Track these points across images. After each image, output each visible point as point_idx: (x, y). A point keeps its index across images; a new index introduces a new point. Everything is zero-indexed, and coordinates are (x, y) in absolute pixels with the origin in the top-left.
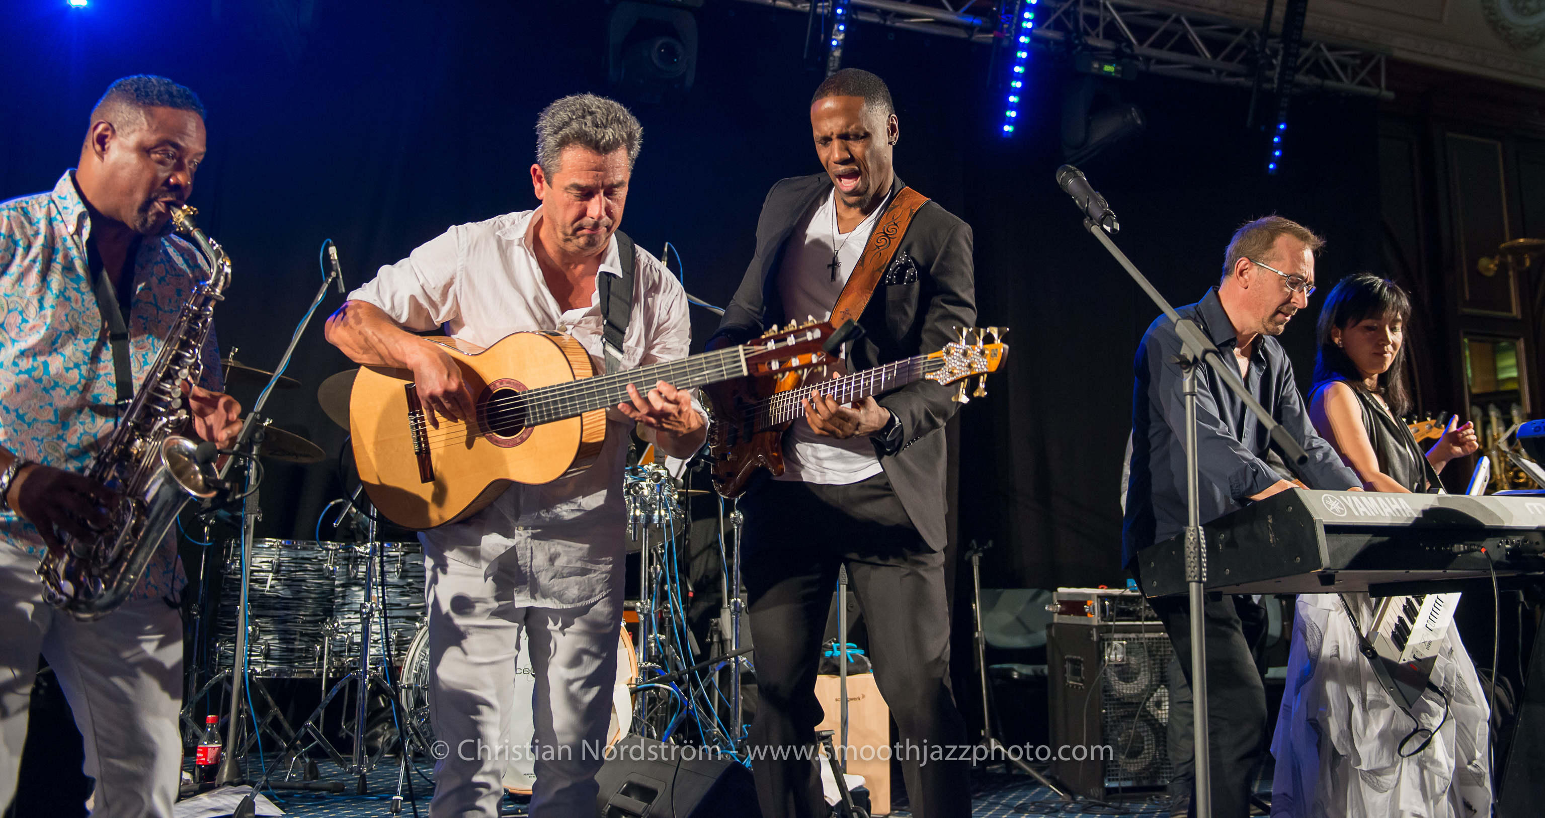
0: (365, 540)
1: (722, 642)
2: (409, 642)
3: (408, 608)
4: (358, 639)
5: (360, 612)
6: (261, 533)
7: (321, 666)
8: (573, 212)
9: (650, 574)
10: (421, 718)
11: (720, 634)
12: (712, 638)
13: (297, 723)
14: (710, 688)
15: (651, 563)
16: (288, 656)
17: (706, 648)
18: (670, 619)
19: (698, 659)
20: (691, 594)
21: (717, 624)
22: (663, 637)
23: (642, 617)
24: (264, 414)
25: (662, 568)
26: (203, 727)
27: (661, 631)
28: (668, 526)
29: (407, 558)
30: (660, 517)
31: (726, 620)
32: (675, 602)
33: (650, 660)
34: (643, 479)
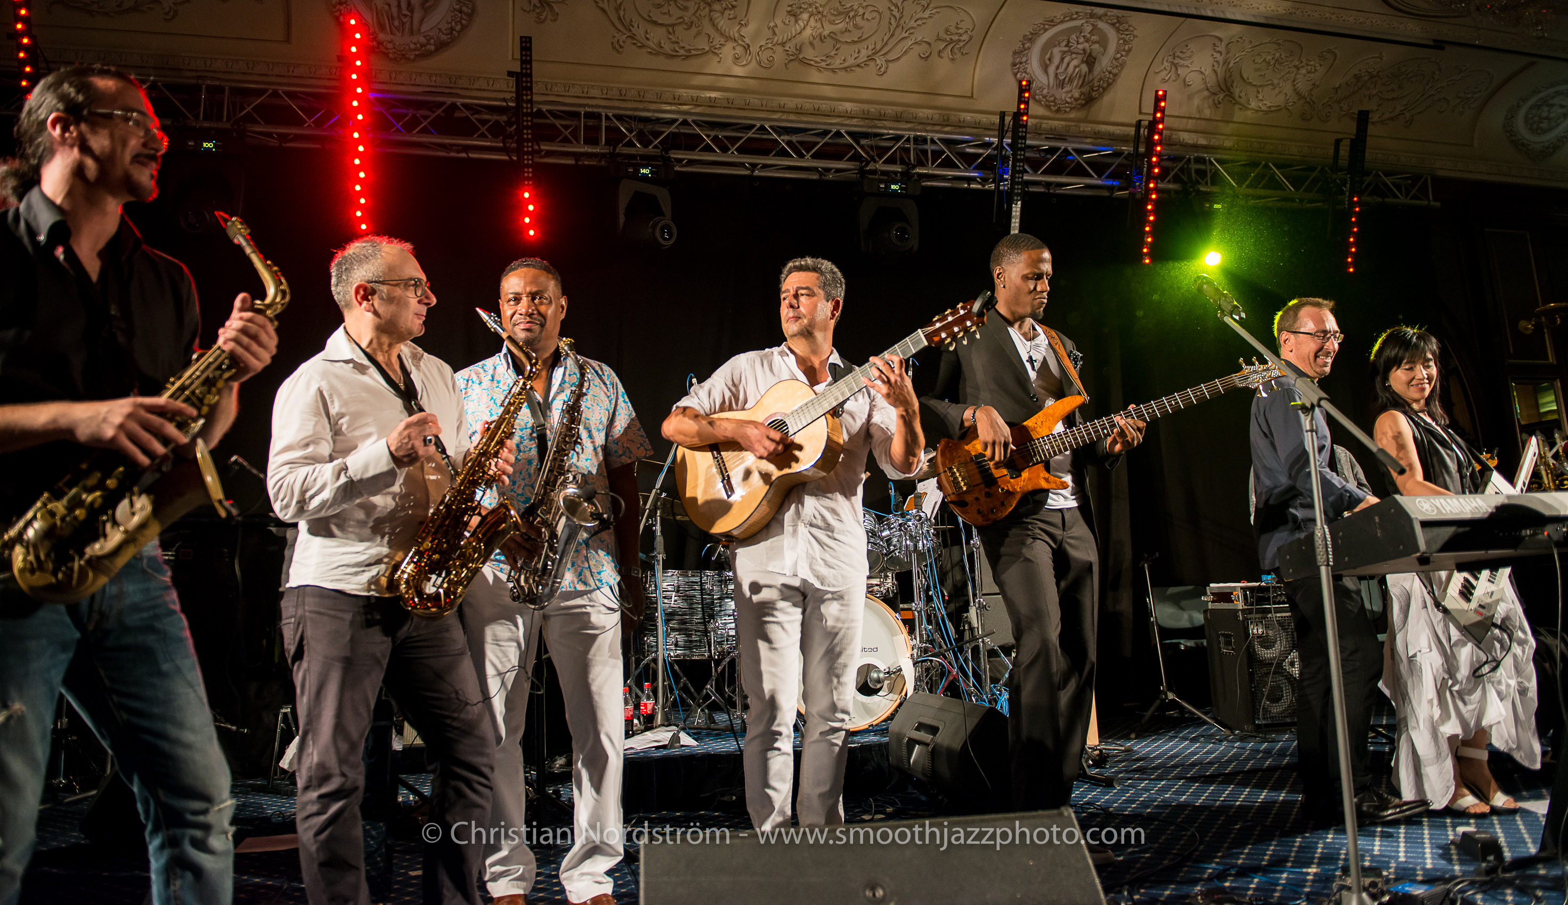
1: (971, 629)
6: (666, 567)
7: (710, 651)
11: (970, 624)
12: (964, 626)
13: (699, 688)
15: (919, 577)
16: (689, 646)
20: (948, 597)
21: (967, 618)
22: (930, 627)
24: (662, 489)
25: (926, 580)
30: (923, 545)
31: (973, 615)
32: (937, 603)
33: (923, 643)
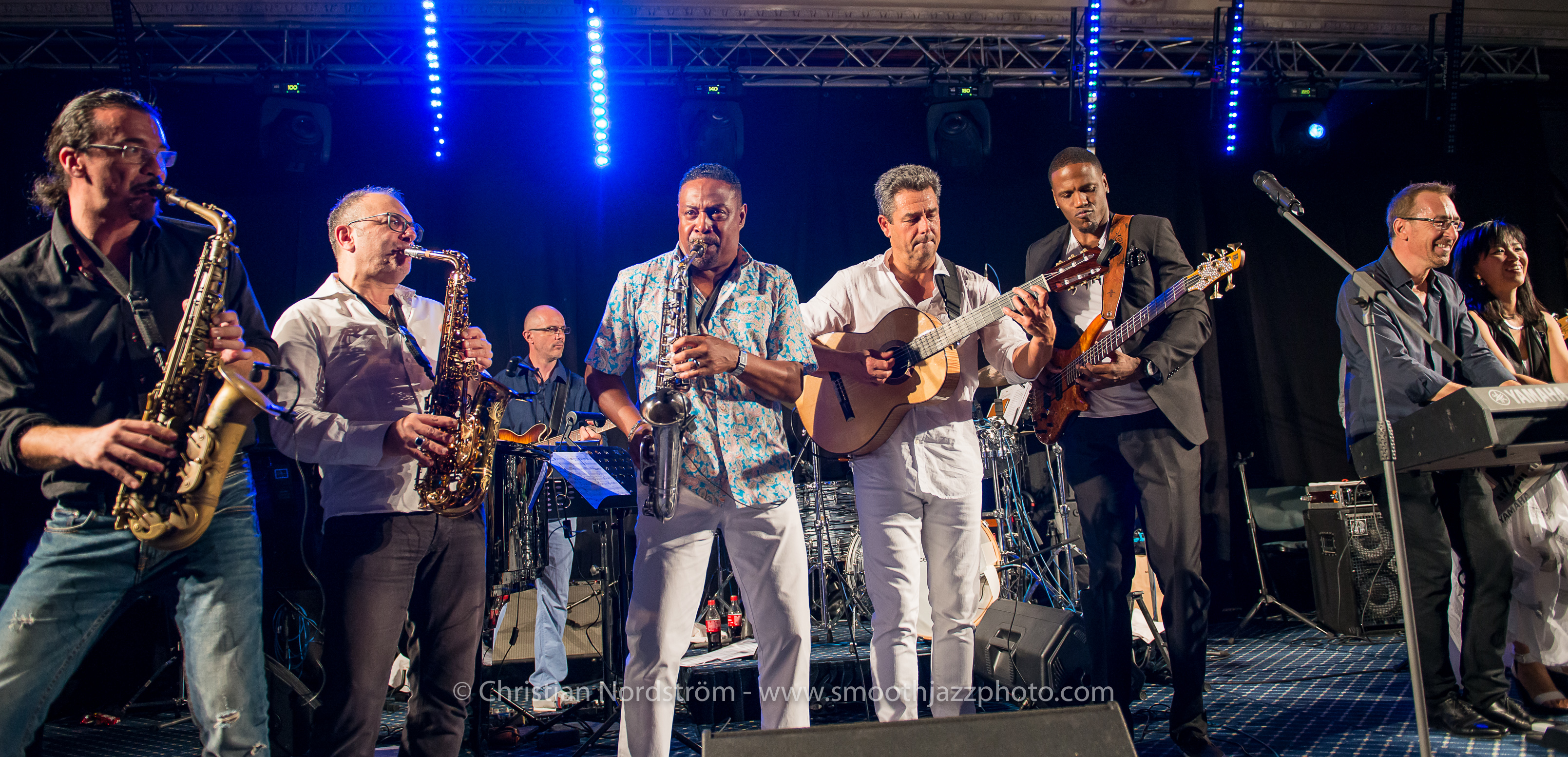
0: (812, 480)
1: (1058, 535)
2: (847, 545)
3: (844, 523)
4: (815, 544)
5: (815, 527)
8: (910, 234)
9: (1001, 492)
10: (860, 593)
11: (1056, 530)
12: (1050, 533)
14: (1052, 567)
15: (1001, 485)
17: (1047, 541)
18: (1019, 522)
19: (1041, 547)
20: (1033, 505)
21: (1053, 524)
22: (1016, 534)
23: (999, 520)
25: (1010, 488)
26: (730, 603)
27: (1015, 530)
28: (1010, 458)
29: (840, 491)
30: (1003, 451)
31: (1059, 521)
32: (1022, 510)
33: (1009, 550)
34: (988, 427)
